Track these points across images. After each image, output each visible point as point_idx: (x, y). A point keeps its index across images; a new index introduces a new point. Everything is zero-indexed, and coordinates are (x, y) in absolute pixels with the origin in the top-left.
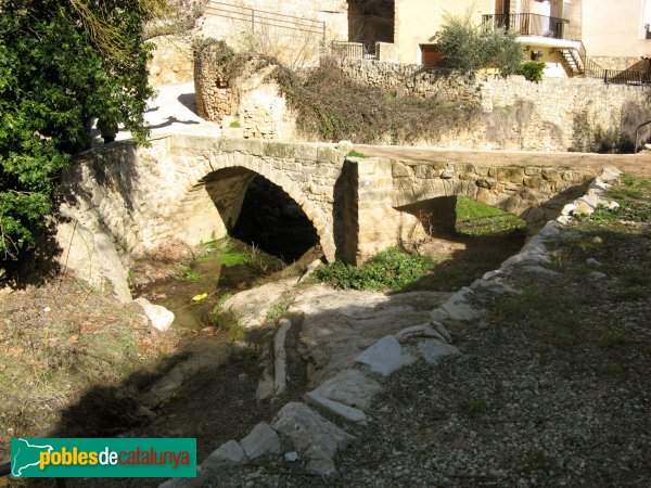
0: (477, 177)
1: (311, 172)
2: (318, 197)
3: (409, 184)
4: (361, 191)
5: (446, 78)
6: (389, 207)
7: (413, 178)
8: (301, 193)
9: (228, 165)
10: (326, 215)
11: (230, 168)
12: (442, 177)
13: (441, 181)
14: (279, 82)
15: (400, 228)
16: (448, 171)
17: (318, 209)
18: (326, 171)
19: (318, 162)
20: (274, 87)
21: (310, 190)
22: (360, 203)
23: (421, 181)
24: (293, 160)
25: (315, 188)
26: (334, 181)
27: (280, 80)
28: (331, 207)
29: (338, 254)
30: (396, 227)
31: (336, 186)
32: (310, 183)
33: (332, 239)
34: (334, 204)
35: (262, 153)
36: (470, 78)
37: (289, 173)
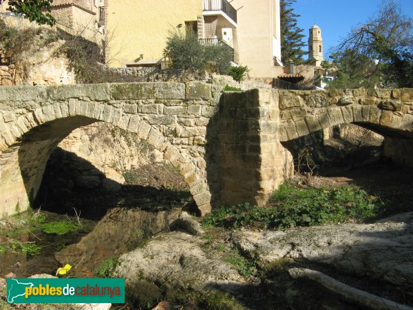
0: (379, 101)
1: (177, 112)
2: (185, 141)
4: (262, 122)
5: (177, 76)
6: (278, 141)
7: (306, 108)
8: (162, 138)
9: (60, 116)
10: (196, 160)
11: (63, 119)
12: (340, 104)
13: (338, 108)
14: (68, 57)
15: (285, 165)
16: (346, 97)
17: (185, 153)
18: (196, 109)
19: (185, 101)
20: (63, 61)
21: (175, 133)
22: (261, 134)
23: (316, 110)
24: (152, 101)
25: (180, 130)
26: (207, 120)
27: (70, 54)
28: (203, 150)
29: (214, 203)
30: (283, 164)
31: (208, 126)
32: (176, 125)
33: (205, 185)
34: (207, 146)
35: (108, 98)
36: (200, 74)
37: (147, 117)
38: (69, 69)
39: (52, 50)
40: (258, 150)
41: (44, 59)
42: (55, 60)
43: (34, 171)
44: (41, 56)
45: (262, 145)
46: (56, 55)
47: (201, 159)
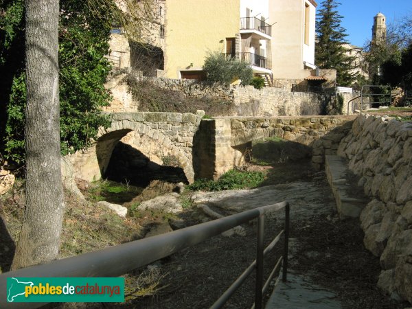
0: (283, 125)
1: (179, 129)
2: (182, 144)
3: (242, 132)
5: (210, 87)
6: (230, 146)
7: (245, 129)
8: (171, 142)
9: (118, 129)
10: (188, 155)
12: (262, 127)
13: (261, 129)
15: (235, 159)
16: (266, 123)
17: (182, 151)
18: (188, 128)
19: (182, 123)
21: (177, 140)
23: (250, 130)
24: (166, 123)
25: (180, 139)
26: (194, 134)
27: (129, 83)
28: (191, 149)
29: (196, 178)
30: (233, 158)
31: (194, 137)
32: (177, 136)
33: (192, 168)
34: (193, 147)
35: (143, 120)
36: (226, 86)
37: (163, 131)
38: (128, 92)
39: (118, 80)
40: (214, 151)
41: (113, 86)
42: (119, 87)
43: (104, 156)
44: (111, 85)
45: (216, 149)
46: (120, 83)
47: (190, 155)
